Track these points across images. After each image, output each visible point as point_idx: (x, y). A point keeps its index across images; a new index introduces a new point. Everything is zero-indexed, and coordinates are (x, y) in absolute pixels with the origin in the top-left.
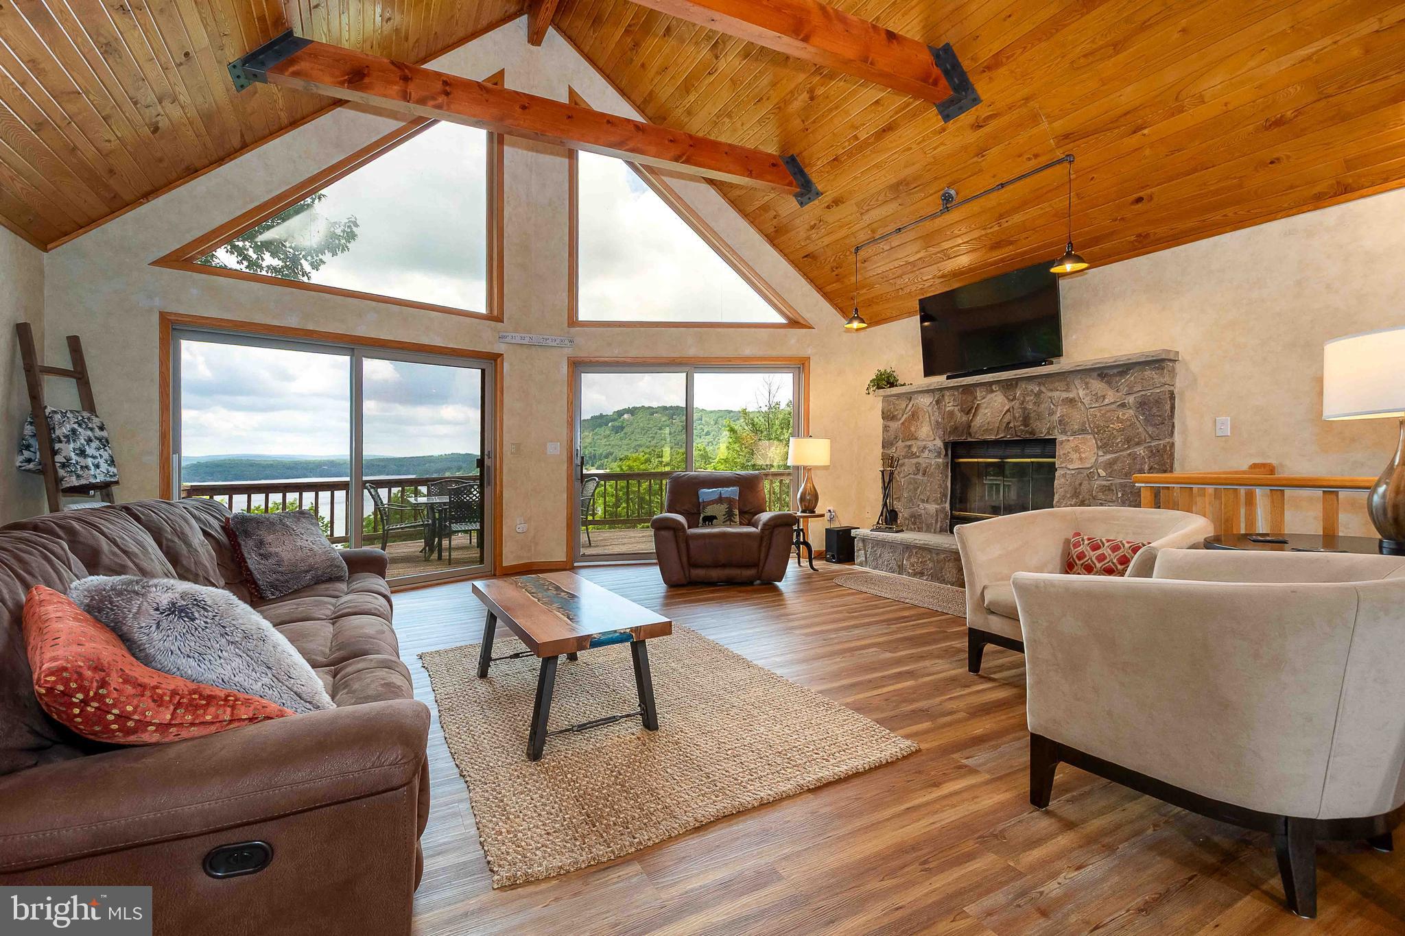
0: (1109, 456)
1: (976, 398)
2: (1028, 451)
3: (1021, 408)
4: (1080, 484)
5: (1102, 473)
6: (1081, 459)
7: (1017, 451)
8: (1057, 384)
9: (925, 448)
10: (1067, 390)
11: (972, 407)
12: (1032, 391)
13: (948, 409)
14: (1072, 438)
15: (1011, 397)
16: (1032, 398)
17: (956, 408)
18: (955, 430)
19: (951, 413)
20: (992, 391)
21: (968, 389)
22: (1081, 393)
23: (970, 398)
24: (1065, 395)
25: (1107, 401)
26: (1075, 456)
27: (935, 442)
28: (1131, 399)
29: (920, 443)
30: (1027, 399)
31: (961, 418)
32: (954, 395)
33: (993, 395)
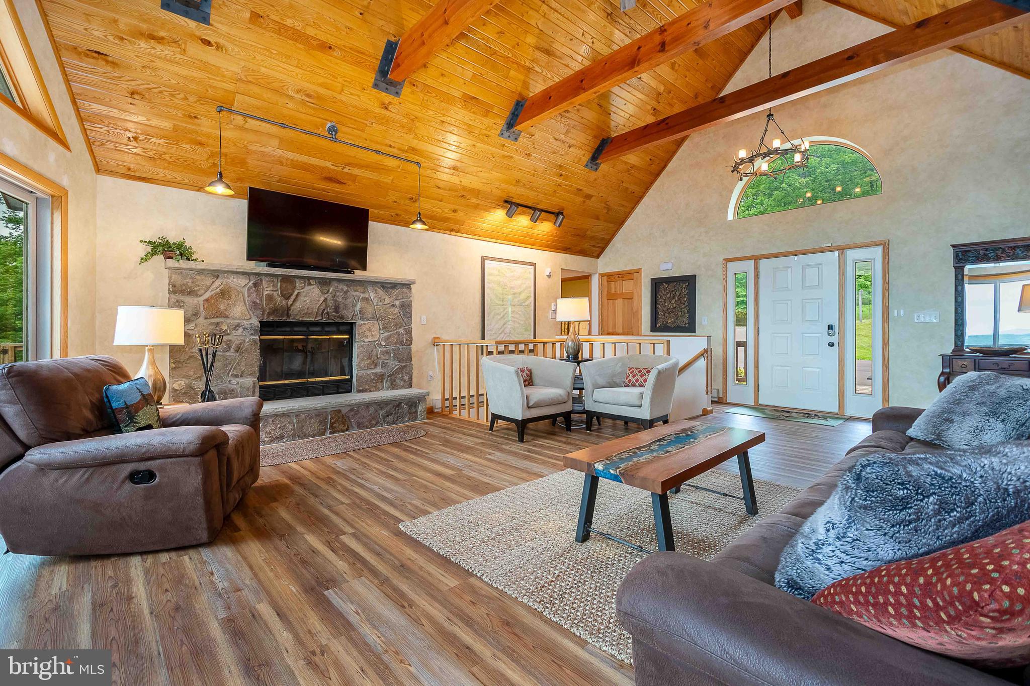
0: (387, 334)
1: (295, 287)
2: (327, 330)
3: (333, 300)
4: (372, 351)
5: (383, 343)
6: (372, 335)
7: (319, 330)
8: (358, 287)
9: (238, 326)
10: (364, 292)
11: (292, 295)
12: (342, 289)
13: (267, 293)
14: (366, 323)
15: (326, 291)
16: (341, 294)
17: (275, 293)
18: (274, 311)
19: (270, 298)
20: (310, 284)
21: (286, 279)
22: (372, 296)
23: (290, 287)
24: (362, 295)
25: (386, 302)
26: (369, 334)
27: (251, 321)
28: (397, 303)
29: (228, 321)
30: (338, 294)
31: (281, 302)
32: (273, 281)
33: (312, 287)
